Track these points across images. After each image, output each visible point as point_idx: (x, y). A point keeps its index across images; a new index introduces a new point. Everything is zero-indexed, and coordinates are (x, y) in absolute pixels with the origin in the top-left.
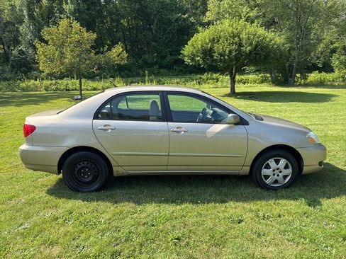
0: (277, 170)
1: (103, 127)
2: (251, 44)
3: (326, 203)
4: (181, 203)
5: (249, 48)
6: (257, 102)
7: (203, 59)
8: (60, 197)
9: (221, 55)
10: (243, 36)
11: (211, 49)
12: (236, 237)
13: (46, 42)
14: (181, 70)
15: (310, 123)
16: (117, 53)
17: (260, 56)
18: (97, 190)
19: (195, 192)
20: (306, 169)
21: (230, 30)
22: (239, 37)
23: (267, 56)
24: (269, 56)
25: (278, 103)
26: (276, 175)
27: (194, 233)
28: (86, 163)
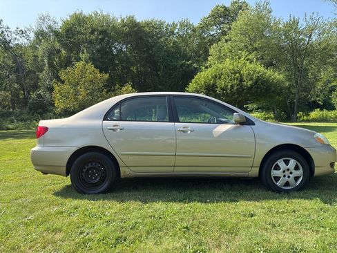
0: (287, 171)
1: (112, 128)
2: (252, 79)
4: (189, 202)
5: (250, 83)
8: (66, 198)
9: (223, 89)
10: (244, 72)
11: (214, 85)
12: (248, 227)
13: (63, 82)
16: (127, 91)
17: (261, 90)
18: (104, 192)
19: (203, 194)
20: (317, 171)
21: (231, 67)
22: (240, 73)
23: (267, 90)
24: (270, 89)
26: (287, 177)
27: (203, 224)
28: (94, 164)
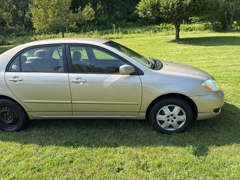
0: (172, 116)
1: (13, 79)
3: (214, 151)
4: (78, 146)
5: (189, 1)
6: (194, 46)
7: (152, 13)
9: (165, 8)
11: (158, 4)
13: (37, 7)
14: (143, 22)
15: (231, 64)
16: (88, 12)
17: (198, 9)
18: (18, 130)
20: (200, 116)
23: (204, 7)
24: (206, 7)
25: (211, 47)
26: (170, 121)
28: (6, 108)
